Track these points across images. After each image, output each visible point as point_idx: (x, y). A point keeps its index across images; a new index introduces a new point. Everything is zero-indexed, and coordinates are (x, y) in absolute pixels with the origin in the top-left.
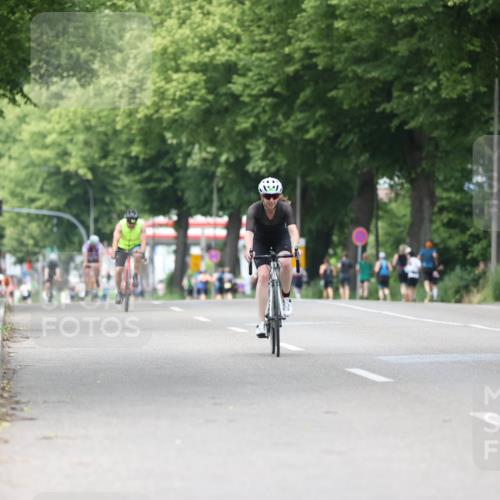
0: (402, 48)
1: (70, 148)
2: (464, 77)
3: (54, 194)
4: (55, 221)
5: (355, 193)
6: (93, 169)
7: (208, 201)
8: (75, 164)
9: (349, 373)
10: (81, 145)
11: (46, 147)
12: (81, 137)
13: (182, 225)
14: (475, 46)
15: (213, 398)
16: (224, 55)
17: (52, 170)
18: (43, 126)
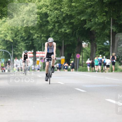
0: (89, 10)
1: (7, 34)
2: (104, 17)
3: (3, 45)
4: (4, 52)
5: (77, 46)
6: (13, 39)
7: (41, 47)
8: (9, 38)
9: (76, 89)
10: (10, 34)
11: (1, 34)
12: (10, 32)
13: (35, 53)
14: (106, 9)
15: (43, 96)
16: (44, 11)
17: (3, 40)
18: (1, 29)
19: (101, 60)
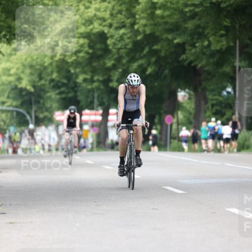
0: (190, 25)
1: (22, 76)
2: (222, 39)
3: (14, 99)
5: (166, 98)
6: (34, 87)
7: (92, 102)
8: (25, 84)
9: (165, 189)
10: (28, 75)
11: (10, 75)
12: (28, 71)
14: (227, 23)
15: (96, 202)
17: (13, 87)
18: (8, 65)
19: (214, 128)
